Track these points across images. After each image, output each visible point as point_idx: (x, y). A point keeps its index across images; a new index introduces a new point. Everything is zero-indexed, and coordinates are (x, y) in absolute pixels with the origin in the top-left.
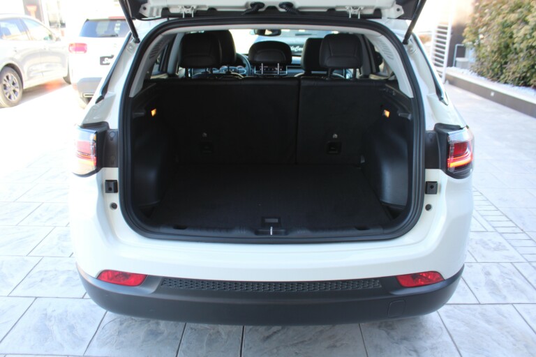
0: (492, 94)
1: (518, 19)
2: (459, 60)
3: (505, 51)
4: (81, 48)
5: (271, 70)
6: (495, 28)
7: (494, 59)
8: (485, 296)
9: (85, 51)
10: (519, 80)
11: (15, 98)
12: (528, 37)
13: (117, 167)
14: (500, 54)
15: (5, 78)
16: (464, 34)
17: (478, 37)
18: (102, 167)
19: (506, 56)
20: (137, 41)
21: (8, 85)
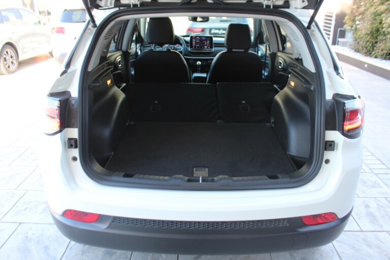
0: (366, 66)
1: (387, 10)
2: (341, 40)
3: (376, 34)
4: (61, 30)
5: (201, 48)
6: (369, 16)
7: (367, 39)
8: (366, 225)
9: (64, 33)
10: (386, 55)
11: (13, 68)
13: (77, 127)
14: (372, 36)
15: (5, 53)
16: (344, 21)
17: (355, 23)
18: (65, 128)
19: (376, 37)
20: (95, 26)
21: (7, 58)
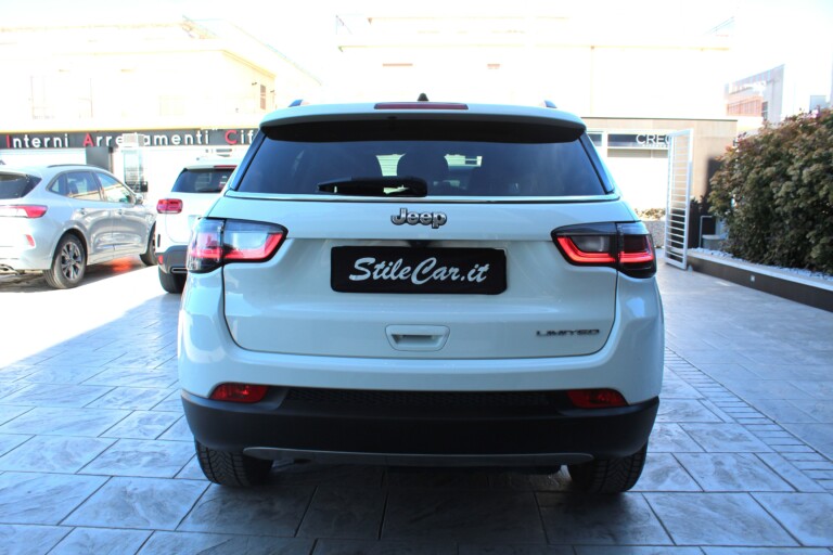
0: (753, 279)
1: (778, 173)
2: (707, 237)
3: (765, 218)
4: (174, 207)
7: (752, 230)
8: (712, 485)
9: (179, 211)
10: (789, 257)
11: (74, 277)
12: (792, 196)
14: (759, 223)
15: (65, 248)
19: (767, 225)
21: (67, 258)
